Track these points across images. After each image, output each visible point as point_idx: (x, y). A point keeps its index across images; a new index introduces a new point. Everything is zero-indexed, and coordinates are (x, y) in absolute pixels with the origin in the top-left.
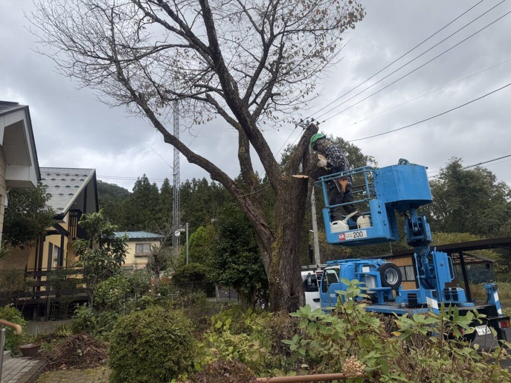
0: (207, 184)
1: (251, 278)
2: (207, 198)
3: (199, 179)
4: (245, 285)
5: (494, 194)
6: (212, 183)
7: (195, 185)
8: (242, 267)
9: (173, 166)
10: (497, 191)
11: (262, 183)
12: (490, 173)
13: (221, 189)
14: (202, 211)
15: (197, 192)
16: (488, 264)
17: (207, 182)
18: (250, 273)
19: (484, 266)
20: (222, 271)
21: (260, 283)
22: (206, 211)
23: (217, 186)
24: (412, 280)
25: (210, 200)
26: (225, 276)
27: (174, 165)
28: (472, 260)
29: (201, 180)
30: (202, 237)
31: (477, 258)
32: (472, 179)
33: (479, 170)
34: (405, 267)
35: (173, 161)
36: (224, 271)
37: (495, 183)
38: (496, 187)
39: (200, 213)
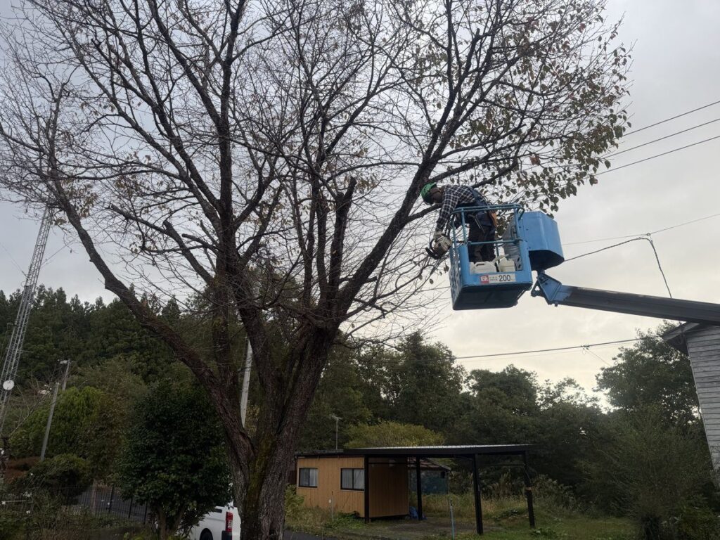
0: (65, 300)
1: (183, 493)
2: (59, 322)
3: (50, 289)
4: (170, 503)
5: (451, 378)
6: (73, 300)
7: (41, 297)
8: (173, 477)
9: (27, 273)
10: (454, 374)
11: (161, 314)
12: (450, 352)
13: (88, 311)
14: (45, 343)
15: (43, 310)
16: (444, 472)
17: (65, 296)
18: (183, 486)
19: (439, 473)
20: (140, 481)
21: (195, 502)
22: (52, 344)
23: (81, 306)
24: (360, 488)
25: (64, 327)
26: (145, 489)
27: (30, 270)
28: (427, 465)
29: (55, 291)
30: (72, 405)
31: (433, 464)
32: (431, 357)
33: (439, 346)
34: (353, 469)
35: (29, 265)
36: (143, 482)
37: (454, 366)
38: (455, 370)
39: (41, 347)
